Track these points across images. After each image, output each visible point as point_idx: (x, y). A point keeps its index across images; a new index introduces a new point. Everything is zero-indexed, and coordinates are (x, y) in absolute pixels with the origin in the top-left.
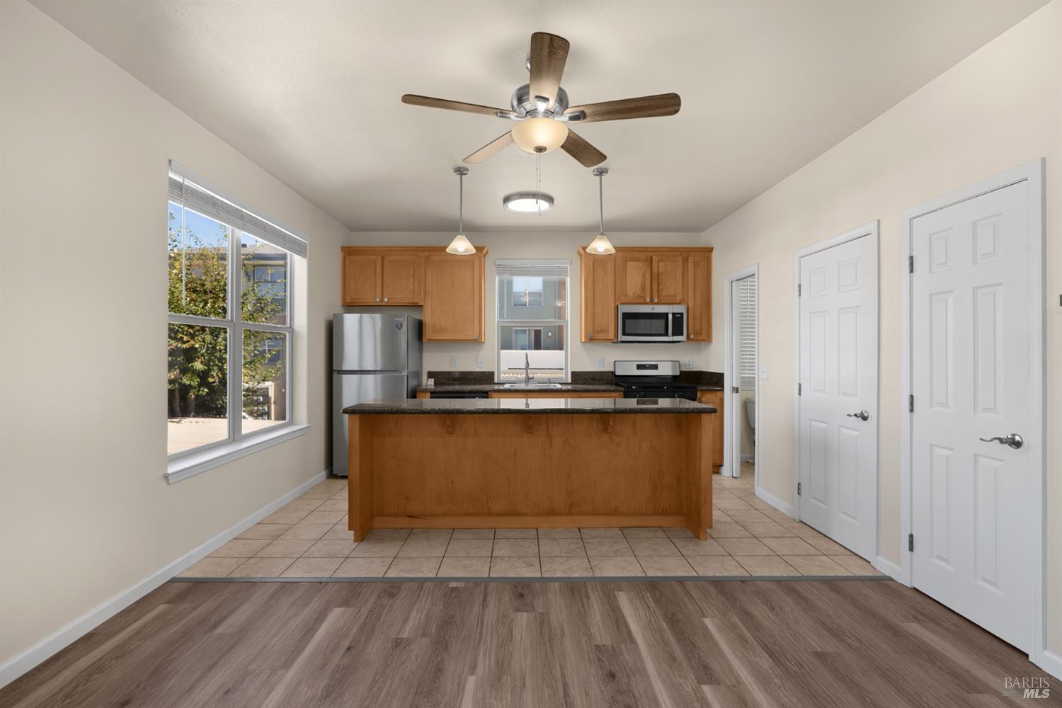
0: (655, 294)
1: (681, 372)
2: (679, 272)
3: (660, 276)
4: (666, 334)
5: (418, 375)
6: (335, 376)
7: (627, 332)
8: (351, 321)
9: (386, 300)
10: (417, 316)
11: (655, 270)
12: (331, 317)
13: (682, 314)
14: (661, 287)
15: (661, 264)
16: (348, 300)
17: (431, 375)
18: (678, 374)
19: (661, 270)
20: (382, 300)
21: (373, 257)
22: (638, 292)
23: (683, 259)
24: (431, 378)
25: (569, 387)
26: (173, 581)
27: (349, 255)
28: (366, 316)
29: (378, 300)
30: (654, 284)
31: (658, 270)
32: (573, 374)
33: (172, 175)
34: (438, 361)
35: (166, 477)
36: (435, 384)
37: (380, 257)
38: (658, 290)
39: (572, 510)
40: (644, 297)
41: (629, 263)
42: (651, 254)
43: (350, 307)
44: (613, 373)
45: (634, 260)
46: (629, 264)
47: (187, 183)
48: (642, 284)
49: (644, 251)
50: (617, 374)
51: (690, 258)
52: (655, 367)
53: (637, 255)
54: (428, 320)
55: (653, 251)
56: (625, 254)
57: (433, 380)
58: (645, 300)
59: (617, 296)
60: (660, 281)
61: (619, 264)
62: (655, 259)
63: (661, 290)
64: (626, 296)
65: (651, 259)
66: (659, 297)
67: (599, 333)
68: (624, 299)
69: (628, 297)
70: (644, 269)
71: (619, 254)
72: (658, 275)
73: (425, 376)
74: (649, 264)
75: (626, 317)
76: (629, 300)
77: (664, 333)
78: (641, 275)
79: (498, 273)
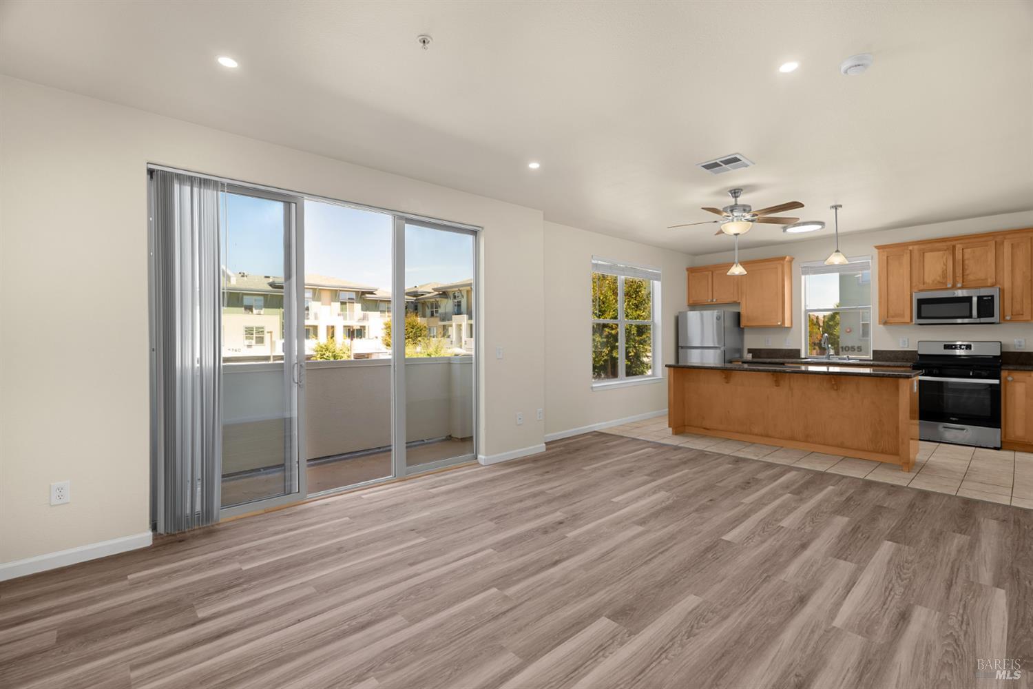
0: (959, 279)
1: (1002, 352)
2: (991, 256)
3: (966, 262)
4: (970, 316)
5: (740, 351)
6: (680, 350)
7: (923, 315)
8: (694, 317)
9: (714, 300)
10: (736, 310)
11: (959, 257)
12: (677, 314)
13: (992, 297)
14: (967, 273)
15: (968, 251)
16: (691, 302)
17: (750, 351)
18: (999, 354)
19: (967, 256)
20: (712, 301)
21: (707, 273)
22: (939, 279)
23: (995, 243)
24: (752, 353)
25: (872, 363)
26: (595, 432)
27: (692, 272)
28: (705, 313)
29: (709, 301)
30: (957, 270)
31: (963, 257)
32: (874, 352)
33: (593, 262)
34: (753, 341)
35: (592, 388)
36: (753, 357)
37: (711, 273)
38: (963, 276)
39: (807, 439)
40: (945, 284)
41: (926, 254)
42: (954, 243)
43: (694, 306)
44: (916, 351)
45: (932, 251)
46: (928, 255)
47: (600, 262)
48: (943, 272)
49: (945, 241)
50: (920, 353)
51: (1005, 241)
52: (968, 347)
53: (937, 245)
54: (743, 312)
55: (956, 240)
56: (923, 247)
57: (751, 355)
58: (946, 285)
59: (914, 284)
60: (966, 267)
61: (916, 255)
62: (959, 247)
63: (965, 277)
64: (924, 284)
65: (954, 247)
66: (963, 282)
67: (893, 317)
68: (922, 287)
69: (925, 285)
70: (945, 257)
71: (916, 247)
72: (963, 261)
73: (745, 351)
74: (951, 252)
75: (921, 302)
76: (925, 287)
77: (968, 315)
78: (942, 263)
79: (803, 274)
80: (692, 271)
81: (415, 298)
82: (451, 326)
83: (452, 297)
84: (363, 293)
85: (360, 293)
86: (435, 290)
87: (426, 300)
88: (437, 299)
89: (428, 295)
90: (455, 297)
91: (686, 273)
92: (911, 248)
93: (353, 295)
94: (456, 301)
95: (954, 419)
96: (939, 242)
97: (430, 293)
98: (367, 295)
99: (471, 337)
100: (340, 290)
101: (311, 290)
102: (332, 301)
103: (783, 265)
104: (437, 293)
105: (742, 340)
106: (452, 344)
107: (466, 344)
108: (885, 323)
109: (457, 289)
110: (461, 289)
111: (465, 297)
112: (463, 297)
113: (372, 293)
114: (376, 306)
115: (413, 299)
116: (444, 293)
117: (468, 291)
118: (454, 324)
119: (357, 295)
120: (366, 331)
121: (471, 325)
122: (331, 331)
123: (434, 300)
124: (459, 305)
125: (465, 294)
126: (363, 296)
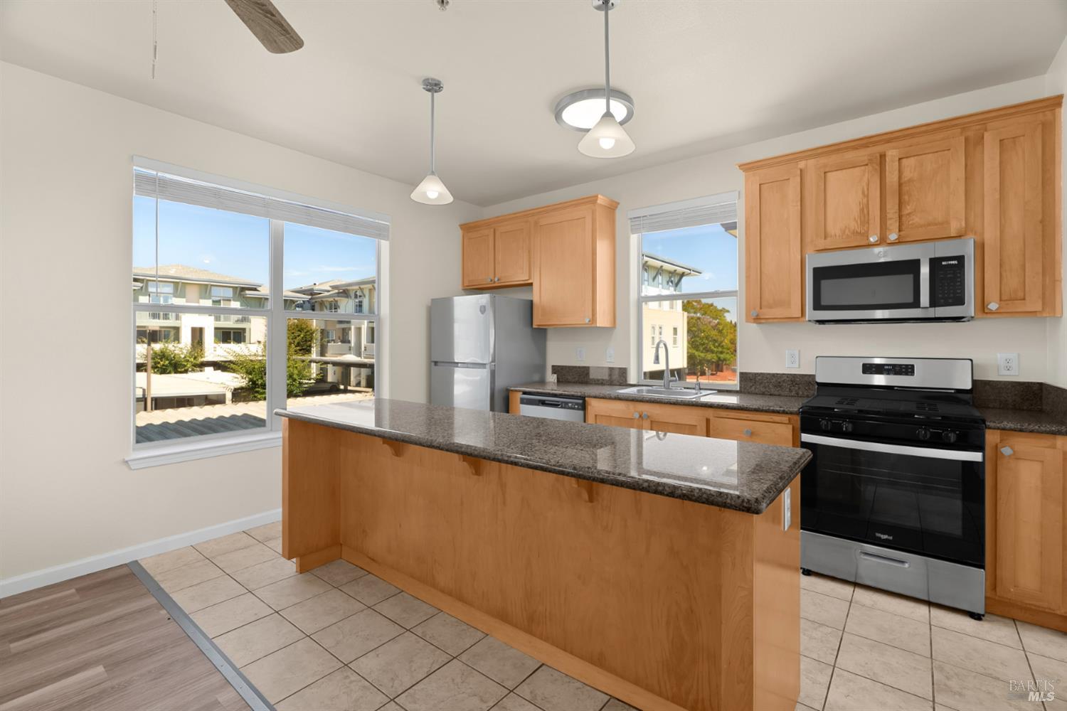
0: (893, 224)
1: (974, 382)
2: (957, 172)
3: (905, 188)
4: (916, 304)
5: (542, 368)
7: (823, 303)
9: (496, 280)
10: (525, 297)
11: (892, 178)
13: (961, 259)
14: (908, 209)
15: (909, 162)
16: (466, 283)
17: (556, 369)
18: (968, 386)
19: (907, 175)
21: (487, 232)
22: (853, 225)
23: (967, 140)
24: (555, 373)
26: (127, 565)
27: (468, 231)
29: (490, 280)
30: (889, 206)
31: (900, 178)
32: (743, 376)
34: (560, 353)
36: (558, 380)
37: (493, 230)
38: (900, 217)
40: (864, 235)
42: (883, 147)
45: (842, 167)
46: (832, 177)
48: (862, 210)
49: (866, 146)
50: (819, 380)
51: (986, 135)
52: (908, 370)
53: (850, 156)
54: (536, 299)
55: (888, 141)
56: (823, 160)
57: (555, 375)
58: (868, 239)
59: (808, 239)
60: (906, 197)
61: (811, 178)
62: (892, 154)
63: (904, 219)
64: (825, 238)
65: (883, 156)
66: (900, 231)
67: (770, 307)
68: (822, 244)
69: (829, 239)
70: (865, 179)
71: (811, 162)
72: (900, 185)
73: (549, 370)
74: (878, 168)
75: (821, 274)
76: (828, 243)
77: (910, 300)
78: (860, 192)
79: (633, 231)
80: (467, 228)
81: (310, 297)
82: (350, 329)
83: (353, 296)
84: (243, 289)
85: (239, 289)
86: (334, 287)
87: (323, 299)
88: (336, 299)
89: (326, 294)
90: (356, 296)
91: (460, 232)
92: (802, 165)
93: (229, 293)
94: (357, 300)
95: (885, 537)
96: (855, 148)
97: (328, 291)
98: (247, 292)
99: (373, 342)
100: (212, 285)
101: (172, 284)
102: (201, 298)
103: (593, 213)
104: (337, 291)
105: (542, 352)
106: (350, 350)
107: (365, 350)
108: (758, 319)
109: (357, 287)
110: (362, 287)
111: (367, 296)
112: (365, 296)
113: (255, 290)
114: (260, 305)
115: (307, 297)
116: (344, 292)
117: (370, 290)
118: (353, 327)
119: (235, 293)
120: (247, 334)
121: (373, 329)
122: (198, 334)
123: (332, 299)
124: (360, 305)
125: (367, 293)
126: (242, 293)
